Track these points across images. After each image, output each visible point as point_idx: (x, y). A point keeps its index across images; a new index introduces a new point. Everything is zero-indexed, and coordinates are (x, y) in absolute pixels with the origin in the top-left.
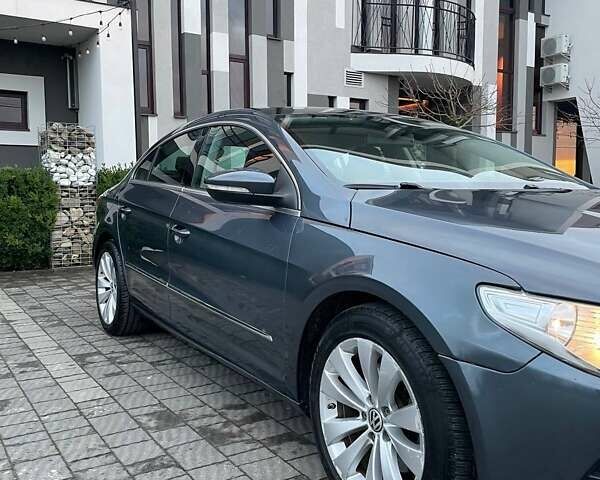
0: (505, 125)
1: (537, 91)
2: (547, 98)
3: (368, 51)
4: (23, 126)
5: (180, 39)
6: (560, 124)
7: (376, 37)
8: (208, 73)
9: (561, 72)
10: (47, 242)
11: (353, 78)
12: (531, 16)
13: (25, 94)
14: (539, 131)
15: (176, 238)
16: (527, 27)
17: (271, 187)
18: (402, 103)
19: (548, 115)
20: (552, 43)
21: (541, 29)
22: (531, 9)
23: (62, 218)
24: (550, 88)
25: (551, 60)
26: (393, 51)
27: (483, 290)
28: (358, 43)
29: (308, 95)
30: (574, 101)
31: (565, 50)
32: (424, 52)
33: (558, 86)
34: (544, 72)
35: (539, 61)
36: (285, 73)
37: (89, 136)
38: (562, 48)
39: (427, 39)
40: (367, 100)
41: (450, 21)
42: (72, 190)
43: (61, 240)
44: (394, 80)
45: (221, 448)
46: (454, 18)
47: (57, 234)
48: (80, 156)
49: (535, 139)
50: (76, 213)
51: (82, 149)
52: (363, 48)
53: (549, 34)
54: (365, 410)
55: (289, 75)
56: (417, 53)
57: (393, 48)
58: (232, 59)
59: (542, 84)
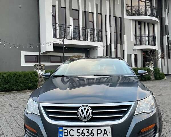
0: (162, 58)
7: (138, 43)
11: (135, 50)
12: (166, 35)
14: (169, 58)
16: (166, 38)
21: (168, 38)
22: (166, 34)
28: (135, 44)
29: (127, 54)
32: (147, 45)
34: (170, 46)
35: (168, 44)
40: (137, 54)
41: (151, 38)
44: (141, 50)
49: (169, 60)
52: (136, 45)
53: (170, 39)
55: (124, 51)
56: (145, 45)
57: (141, 44)
58: (115, 48)
59: (169, 49)
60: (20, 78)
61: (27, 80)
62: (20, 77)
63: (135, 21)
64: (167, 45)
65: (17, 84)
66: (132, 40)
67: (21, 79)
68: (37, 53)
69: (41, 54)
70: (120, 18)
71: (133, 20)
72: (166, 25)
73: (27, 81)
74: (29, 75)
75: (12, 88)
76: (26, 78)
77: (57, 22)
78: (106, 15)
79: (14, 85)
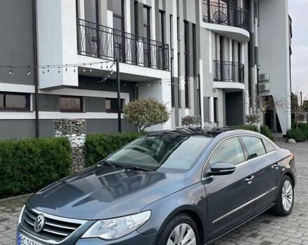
2: (261, 95)
3: (218, 81)
8: (179, 91)
9: (267, 86)
11: (214, 90)
12: (256, 66)
16: (255, 69)
20: (263, 76)
21: (258, 70)
22: (255, 64)
24: (262, 92)
26: (222, 81)
28: (215, 78)
29: (204, 97)
31: (268, 79)
34: (261, 86)
35: (258, 82)
40: (217, 98)
56: (229, 81)
59: (260, 90)
60: (30, 159)
61: (48, 164)
62: (31, 156)
63: (216, 33)
64: (256, 83)
65: (22, 175)
66: (211, 71)
67: (33, 162)
68: (30, 89)
69: (39, 92)
70: (194, 25)
71: (213, 31)
72: (256, 47)
73: (48, 167)
74: (52, 149)
75: (8, 187)
76: (46, 159)
77: (82, 16)
78: (171, 16)
79: (14, 180)
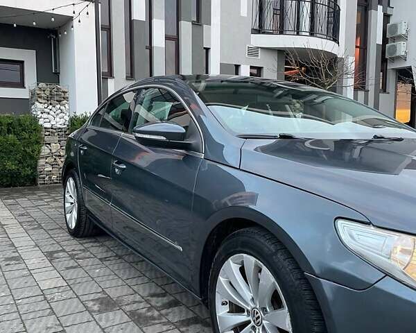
0: (360, 85)
1: (384, 61)
2: (390, 66)
3: (264, 33)
4: (21, 85)
5: (131, 23)
6: (400, 84)
7: (269, 22)
8: (150, 48)
9: (401, 48)
10: (35, 168)
11: (253, 52)
12: (380, 8)
13: (22, 62)
14: (384, 90)
15: (117, 170)
16: (377, 16)
17: (183, 136)
18: (287, 69)
19: (391, 78)
20: (395, 26)
21: (387, 17)
22: (380, 3)
23: (45, 150)
24: (393, 59)
25: (394, 39)
26: (281, 33)
27: (340, 223)
28: (257, 27)
29: (221, 64)
30: (410, 68)
31: (404, 32)
32: (304, 33)
33: (399, 57)
34: (389, 48)
35: (385, 40)
36: (205, 48)
37: (64, 92)
38: (402, 31)
39: (306, 24)
40: (262, 68)
41: (322, 11)
42: (53, 131)
43: (44, 165)
44: (282, 53)
45: (144, 329)
46: (325, 9)
47: (42, 162)
48: (58, 106)
49: (382, 96)
50: (55, 147)
51: (59, 101)
52: (260, 30)
53: (392, 21)
54: (249, 309)
55: (207, 50)
56: (298, 34)
57: (281, 31)
58: (167, 38)
59: (387, 56)
64: (380, 41)
66: (244, 12)
